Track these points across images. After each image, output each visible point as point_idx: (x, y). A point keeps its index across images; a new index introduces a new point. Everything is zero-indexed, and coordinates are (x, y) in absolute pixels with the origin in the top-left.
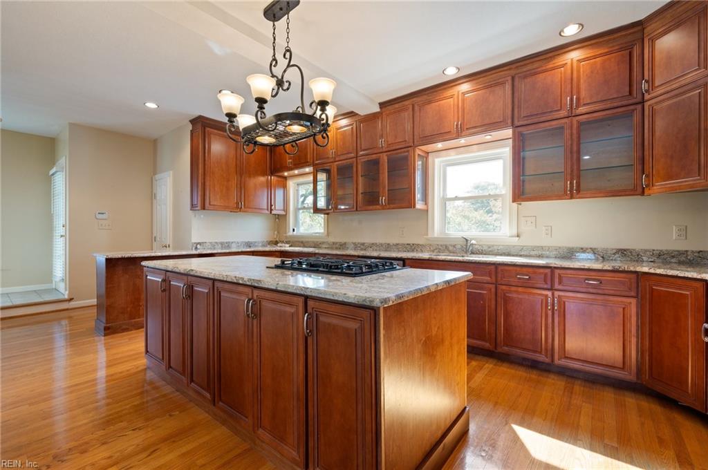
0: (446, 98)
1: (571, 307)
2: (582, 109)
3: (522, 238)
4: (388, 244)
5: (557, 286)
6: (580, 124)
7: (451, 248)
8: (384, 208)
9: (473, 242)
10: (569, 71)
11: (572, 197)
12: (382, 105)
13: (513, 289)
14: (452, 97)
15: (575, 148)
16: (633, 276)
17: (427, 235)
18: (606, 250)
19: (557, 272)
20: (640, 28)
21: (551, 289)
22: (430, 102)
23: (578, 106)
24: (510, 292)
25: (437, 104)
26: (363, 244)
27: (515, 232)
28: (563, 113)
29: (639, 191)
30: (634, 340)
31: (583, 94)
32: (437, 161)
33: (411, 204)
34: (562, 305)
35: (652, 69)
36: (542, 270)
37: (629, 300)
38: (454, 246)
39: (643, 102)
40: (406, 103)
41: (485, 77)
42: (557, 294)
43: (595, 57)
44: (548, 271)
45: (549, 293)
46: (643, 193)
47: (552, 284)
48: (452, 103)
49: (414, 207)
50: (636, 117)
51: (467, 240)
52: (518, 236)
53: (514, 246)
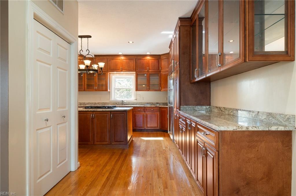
0: (118, 59)
1: (148, 116)
2: (150, 71)
3: (137, 100)
4: (95, 103)
5: (146, 111)
6: (150, 74)
7: (118, 104)
8: (96, 90)
9: (125, 101)
10: (147, 62)
11: (148, 91)
12: (95, 56)
13: (137, 113)
14: (119, 59)
15: (149, 79)
16: (159, 108)
17: (110, 99)
18: (154, 103)
19: (146, 108)
20: (159, 56)
21: (145, 112)
22: (113, 59)
23: (149, 70)
24: (136, 113)
25: (115, 60)
26: (84, 103)
27: (135, 99)
28: (146, 71)
29: (160, 90)
30: (159, 121)
31: (150, 67)
32: (113, 76)
33: (106, 90)
34: (147, 115)
35: (162, 65)
36: (143, 108)
37: (158, 113)
38: (119, 103)
39: (160, 72)
40: (105, 57)
41: (129, 57)
42: (146, 113)
43: (152, 60)
44: (144, 108)
45: (144, 113)
46: (160, 91)
47: (145, 111)
48: (120, 62)
49: (107, 91)
50: (159, 75)
51: (123, 101)
52: (136, 100)
53: (135, 103)
